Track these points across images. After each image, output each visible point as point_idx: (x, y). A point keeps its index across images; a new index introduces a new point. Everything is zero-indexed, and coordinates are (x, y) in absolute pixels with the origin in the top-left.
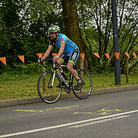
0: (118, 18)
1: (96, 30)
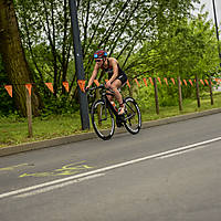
0: (81, 28)
1: (48, 48)
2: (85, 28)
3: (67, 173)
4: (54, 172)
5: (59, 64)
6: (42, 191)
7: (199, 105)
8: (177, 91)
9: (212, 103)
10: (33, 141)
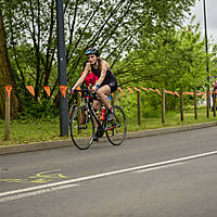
0: (68, 32)
1: (32, 49)
2: (72, 31)
3: (40, 181)
4: (27, 178)
5: (42, 66)
6: (13, 198)
7: (182, 119)
8: (161, 102)
9: (196, 117)
10: (10, 144)
